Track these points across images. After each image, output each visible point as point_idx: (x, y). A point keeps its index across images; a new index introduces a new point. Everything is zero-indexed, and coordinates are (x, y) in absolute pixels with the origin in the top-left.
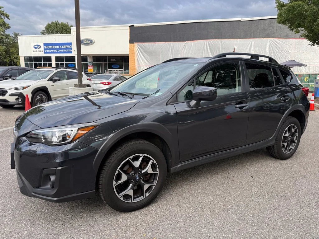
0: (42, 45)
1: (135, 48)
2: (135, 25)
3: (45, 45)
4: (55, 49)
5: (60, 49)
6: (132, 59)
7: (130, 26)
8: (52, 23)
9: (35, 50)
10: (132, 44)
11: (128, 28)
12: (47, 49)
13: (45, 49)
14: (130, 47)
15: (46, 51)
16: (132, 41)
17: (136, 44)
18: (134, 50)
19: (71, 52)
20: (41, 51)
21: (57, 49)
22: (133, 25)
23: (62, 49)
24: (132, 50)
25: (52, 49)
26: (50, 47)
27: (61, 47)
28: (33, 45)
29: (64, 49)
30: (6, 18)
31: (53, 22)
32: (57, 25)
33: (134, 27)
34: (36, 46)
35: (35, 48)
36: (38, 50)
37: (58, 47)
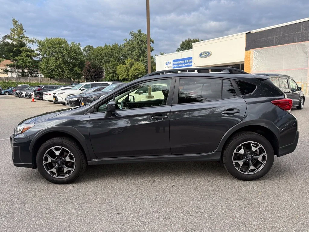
0: (172, 62)
1: (251, 55)
2: (252, 32)
3: (174, 61)
4: (181, 64)
5: (184, 63)
6: (248, 66)
7: (246, 34)
8: (185, 41)
9: (167, 66)
10: (248, 51)
11: (245, 35)
12: (175, 65)
13: (173, 65)
14: (246, 54)
15: (174, 66)
16: (248, 48)
17: (252, 51)
18: (250, 57)
19: (191, 66)
20: (170, 67)
21: (183, 64)
22: (250, 32)
23: (186, 63)
24: (248, 57)
25: (179, 64)
26: (177, 63)
27: (185, 62)
28: (165, 62)
29: (188, 63)
30: (151, 43)
31: (187, 40)
32: (189, 41)
33: (251, 33)
34: (167, 63)
35: (166, 64)
36: (168, 66)
37: (183, 62)
